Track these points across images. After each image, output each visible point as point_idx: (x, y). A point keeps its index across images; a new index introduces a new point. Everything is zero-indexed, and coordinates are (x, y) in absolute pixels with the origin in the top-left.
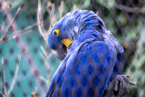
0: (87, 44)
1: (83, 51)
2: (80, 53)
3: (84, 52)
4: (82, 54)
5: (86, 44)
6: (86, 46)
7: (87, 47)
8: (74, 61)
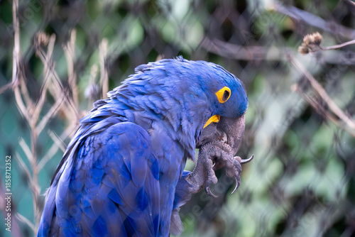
0: (92, 138)
1: (84, 156)
2: (80, 163)
3: (87, 157)
4: (83, 163)
5: (89, 139)
6: (89, 144)
7: (91, 145)
8: (67, 185)
